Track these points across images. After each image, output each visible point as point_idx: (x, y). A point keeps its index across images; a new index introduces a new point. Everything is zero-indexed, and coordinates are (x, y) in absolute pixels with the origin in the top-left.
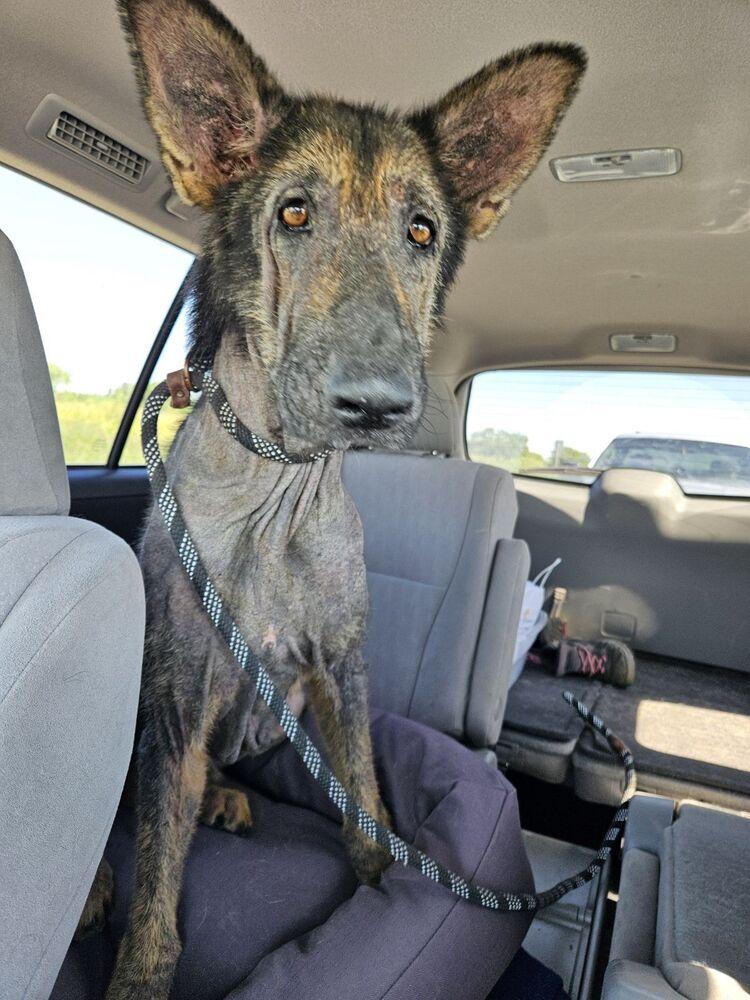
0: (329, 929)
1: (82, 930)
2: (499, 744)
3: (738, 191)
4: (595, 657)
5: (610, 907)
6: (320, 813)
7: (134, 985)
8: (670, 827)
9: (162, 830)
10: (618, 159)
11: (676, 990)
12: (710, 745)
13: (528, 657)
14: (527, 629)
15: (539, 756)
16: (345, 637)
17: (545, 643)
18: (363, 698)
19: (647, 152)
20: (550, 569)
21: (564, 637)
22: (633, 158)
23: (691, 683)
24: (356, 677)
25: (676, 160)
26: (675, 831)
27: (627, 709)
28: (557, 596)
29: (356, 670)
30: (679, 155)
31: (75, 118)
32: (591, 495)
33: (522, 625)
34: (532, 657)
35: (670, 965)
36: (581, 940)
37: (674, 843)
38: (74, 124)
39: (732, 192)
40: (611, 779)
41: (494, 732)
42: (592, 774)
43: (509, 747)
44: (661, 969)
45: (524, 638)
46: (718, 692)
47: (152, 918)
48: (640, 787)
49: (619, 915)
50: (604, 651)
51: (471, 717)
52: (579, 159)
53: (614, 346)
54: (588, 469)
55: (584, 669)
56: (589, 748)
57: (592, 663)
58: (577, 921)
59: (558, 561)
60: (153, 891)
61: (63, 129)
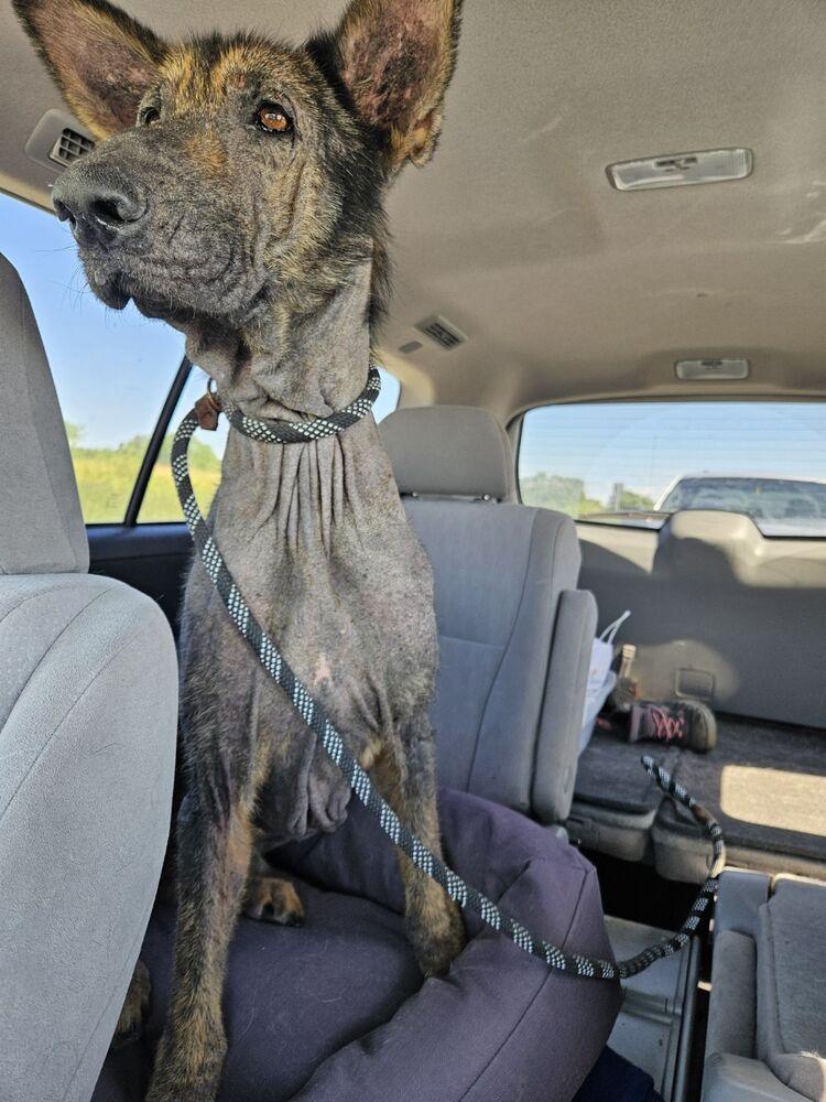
0: (395, 1026)
1: (119, 1036)
2: (569, 819)
3: (815, 195)
4: (671, 720)
5: (703, 997)
6: (375, 901)
7: (176, 1090)
8: (764, 905)
9: (206, 908)
10: (682, 163)
11: (787, 1085)
12: (804, 812)
13: (597, 723)
14: (595, 691)
15: (616, 831)
16: (413, 692)
17: (614, 707)
18: (430, 768)
19: (713, 153)
20: (618, 623)
21: (637, 698)
22: (700, 161)
23: (779, 746)
24: (422, 743)
25: (747, 161)
26: (771, 908)
27: (709, 777)
28: (626, 654)
29: (424, 735)
30: (751, 155)
31: (79, 136)
32: (660, 540)
33: (590, 687)
34: (601, 722)
35: (778, 1057)
36: (671, 1033)
37: (772, 923)
38: (79, 143)
39: (809, 195)
40: (696, 853)
41: (564, 806)
42: (675, 849)
43: (581, 822)
44: (766, 1061)
45: (593, 700)
46: (809, 754)
47: (197, 1011)
48: (729, 862)
49: (713, 1004)
50: (681, 712)
51: (538, 789)
52: (639, 164)
53: (680, 373)
54: (655, 512)
55: (659, 734)
56: (669, 819)
57: (668, 727)
58: (666, 1013)
59: (627, 614)
60: (197, 979)
61: (66, 148)
